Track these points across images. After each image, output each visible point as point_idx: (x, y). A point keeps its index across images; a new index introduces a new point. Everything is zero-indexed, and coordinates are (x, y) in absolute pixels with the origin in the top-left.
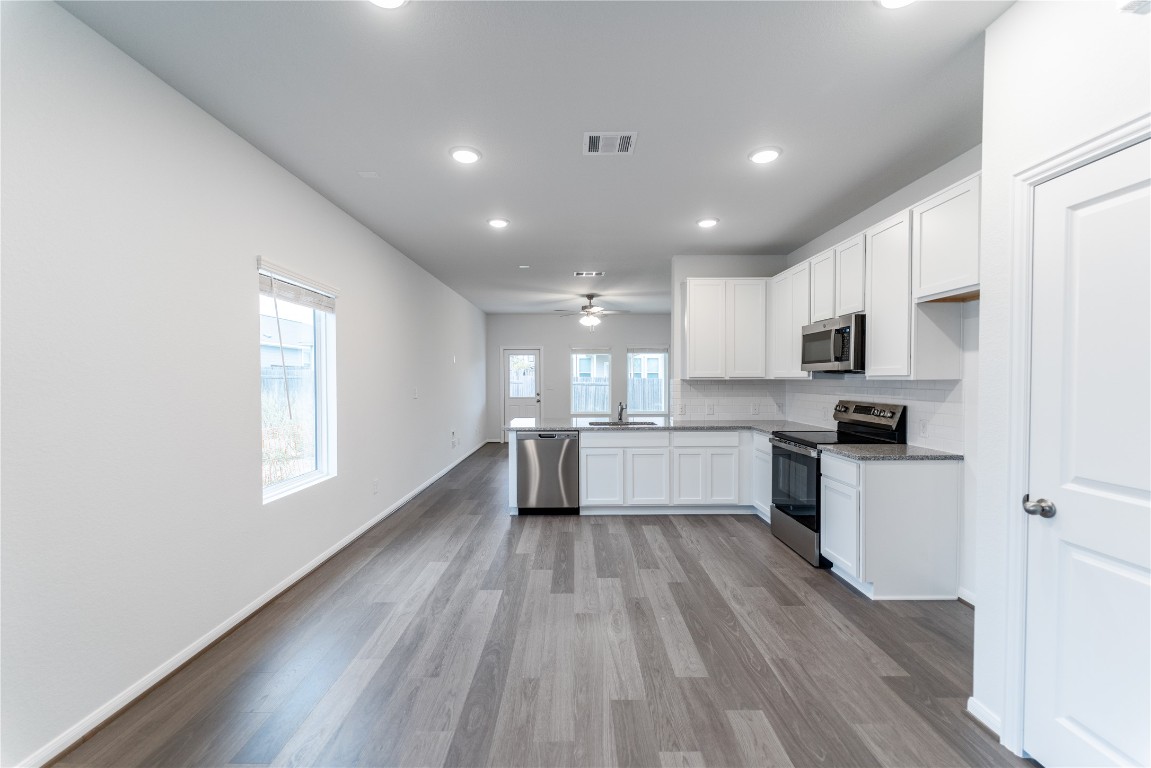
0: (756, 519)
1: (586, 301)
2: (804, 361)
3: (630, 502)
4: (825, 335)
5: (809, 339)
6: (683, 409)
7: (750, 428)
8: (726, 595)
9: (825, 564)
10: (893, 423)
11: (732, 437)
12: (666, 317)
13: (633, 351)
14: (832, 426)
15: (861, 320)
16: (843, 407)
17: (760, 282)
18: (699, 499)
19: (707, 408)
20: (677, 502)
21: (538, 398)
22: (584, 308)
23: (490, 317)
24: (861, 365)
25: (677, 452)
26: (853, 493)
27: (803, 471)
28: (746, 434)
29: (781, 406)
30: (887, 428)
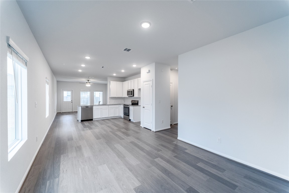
0: (121, 118)
1: (87, 81)
2: (127, 95)
3: (102, 117)
4: (130, 92)
5: (128, 92)
6: (110, 102)
7: (120, 104)
8: (119, 124)
9: (130, 120)
10: (137, 102)
11: (118, 106)
12: (106, 85)
13: (95, 91)
14: (131, 103)
15: (133, 90)
16: (132, 101)
17: (121, 83)
18: (113, 116)
19: (113, 102)
20: (109, 116)
21: (72, 101)
22: (87, 83)
23: (58, 82)
24: (133, 96)
25: (109, 108)
26: (132, 110)
27: (127, 109)
28: (120, 105)
29: (124, 101)
30: (136, 103)
